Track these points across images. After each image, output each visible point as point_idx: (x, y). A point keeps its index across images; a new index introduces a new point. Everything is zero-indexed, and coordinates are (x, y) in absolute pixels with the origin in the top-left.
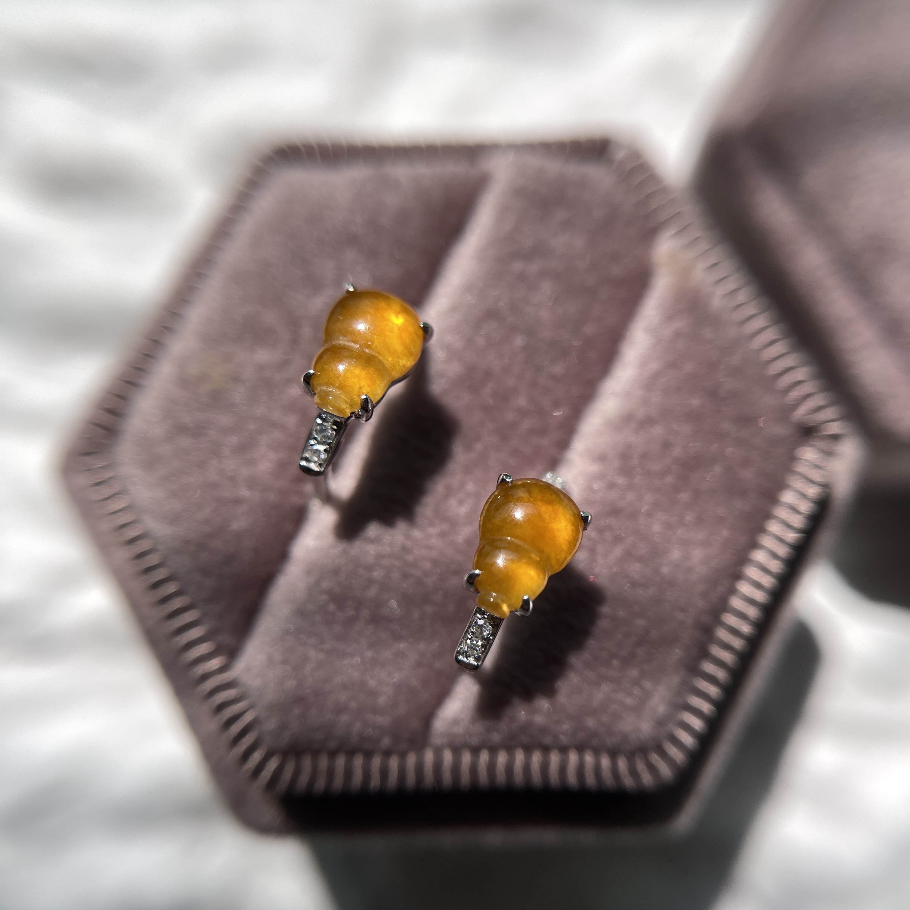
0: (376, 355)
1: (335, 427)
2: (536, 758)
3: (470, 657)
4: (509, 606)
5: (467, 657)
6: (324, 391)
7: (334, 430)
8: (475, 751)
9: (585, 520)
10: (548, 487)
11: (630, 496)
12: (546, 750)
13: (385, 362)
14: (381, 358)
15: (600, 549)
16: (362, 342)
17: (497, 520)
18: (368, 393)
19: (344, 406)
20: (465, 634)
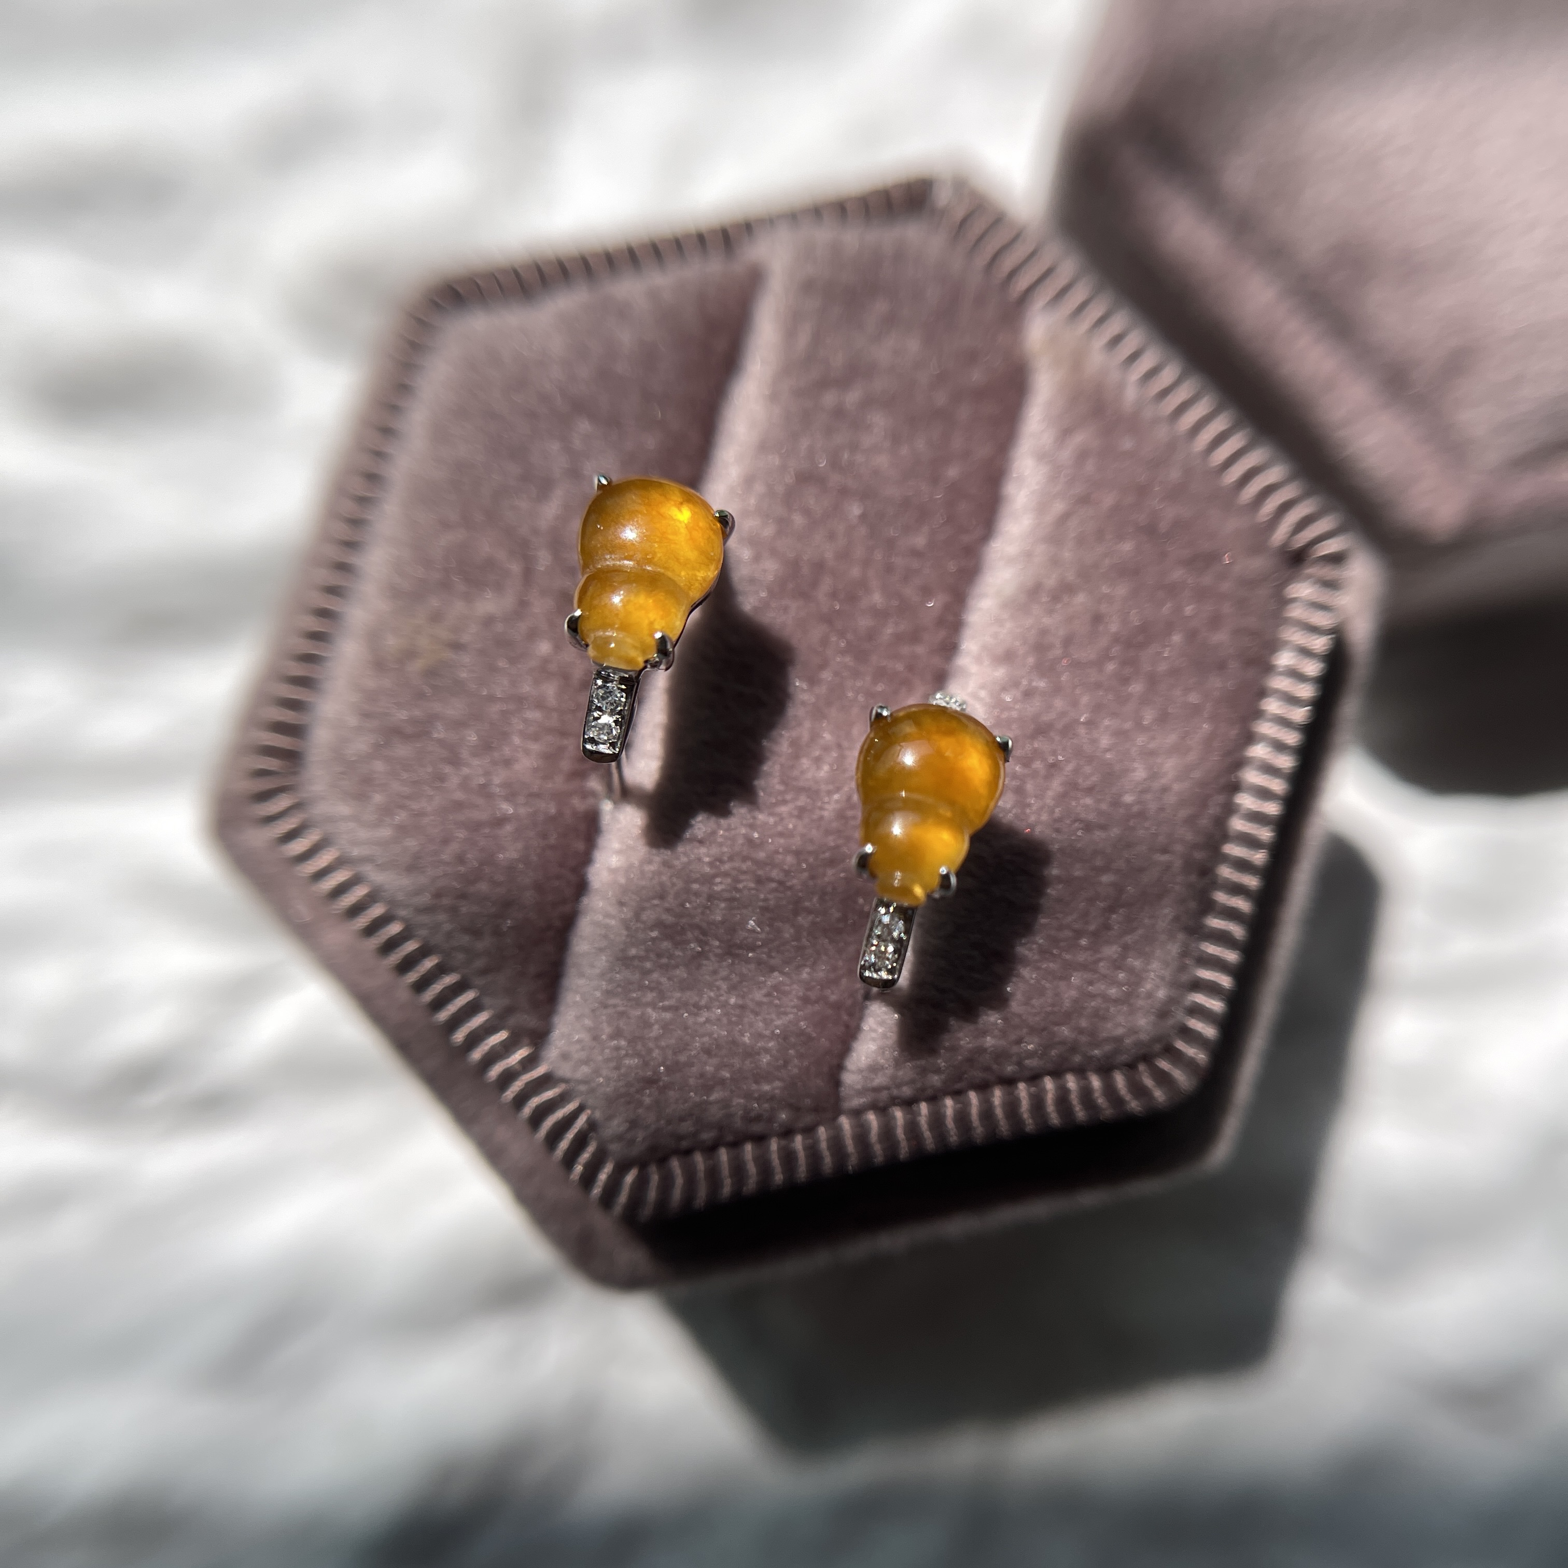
0: (662, 571)
1: (623, 687)
2: (997, 1096)
3: (880, 970)
4: (924, 887)
5: (876, 971)
6: (600, 637)
7: (622, 690)
8: (909, 1104)
9: (1004, 747)
10: (943, 711)
11: (1059, 703)
12: (1009, 1082)
13: (676, 579)
14: (669, 574)
15: (1029, 787)
16: (639, 556)
17: (881, 771)
18: (663, 628)
19: (633, 653)
20: (868, 940)
